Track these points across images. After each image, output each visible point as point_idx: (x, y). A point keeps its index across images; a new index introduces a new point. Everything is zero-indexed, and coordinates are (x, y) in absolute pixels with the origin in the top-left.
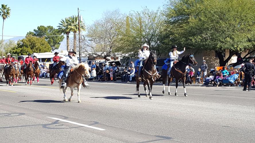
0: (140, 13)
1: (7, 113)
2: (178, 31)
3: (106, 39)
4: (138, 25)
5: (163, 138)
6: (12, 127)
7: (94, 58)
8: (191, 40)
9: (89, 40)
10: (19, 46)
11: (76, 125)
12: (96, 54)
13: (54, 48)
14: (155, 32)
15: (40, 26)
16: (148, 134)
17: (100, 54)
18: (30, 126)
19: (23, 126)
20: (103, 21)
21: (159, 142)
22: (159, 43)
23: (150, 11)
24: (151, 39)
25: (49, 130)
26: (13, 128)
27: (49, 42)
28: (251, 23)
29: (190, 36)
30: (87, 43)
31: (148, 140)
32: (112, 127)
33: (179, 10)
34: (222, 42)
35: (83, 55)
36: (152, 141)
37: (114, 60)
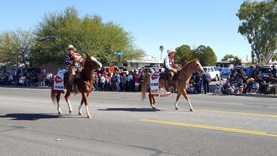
0: (14, 31)
2: (46, 47)
5: (17, 128)
8: (56, 54)
14: (28, 47)
21: (14, 131)
22: (31, 55)
23: (23, 30)
24: (24, 52)
29: (55, 51)
36: (7, 131)
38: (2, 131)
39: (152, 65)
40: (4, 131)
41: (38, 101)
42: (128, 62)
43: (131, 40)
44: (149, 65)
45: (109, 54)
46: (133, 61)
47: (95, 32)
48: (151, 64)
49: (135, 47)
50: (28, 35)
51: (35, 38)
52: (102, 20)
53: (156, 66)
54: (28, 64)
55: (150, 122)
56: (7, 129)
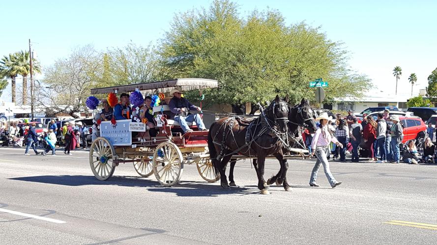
0: (122, 49)
2: (178, 76)
3: (73, 86)
4: (121, 66)
5: (152, 232)
7: (55, 114)
9: (47, 87)
11: (20, 216)
12: (57, 109)
14: (145, 77)
16: (131, 226)
17: (64, 109)
20: (68, 60)
21: (147, 237)
28: (279, 68)
30: (44, 93)
31: (130, 235)
32: (76, 217)
33: (180, 48)
34: (241, 93)
35: (38, 110)
36: (135, 237)
37: (85, 117)
39: (382, 106)
40: (129, 238)
42: (335, 102)
43: (341, 57)
44: (377, 106)
45: (299, 85)
46: (347, 99)
47: (272, 45)
48: (380, 104)
49: (349, 70)
50: (147, 55)
51: (159, 59)
52: (283, 20)
53: (391, 107)
55: (412, 226)
56: (135, 234)
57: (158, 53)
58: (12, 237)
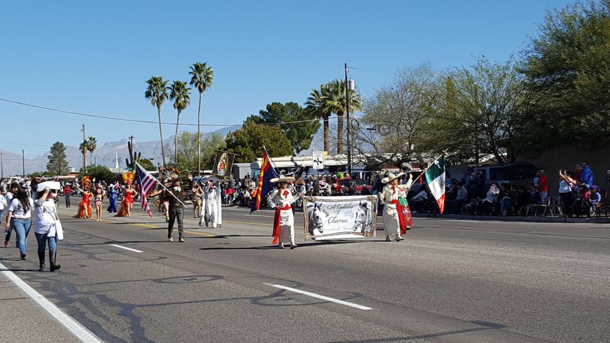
0: (468, 69)
1: (191, 275)
2: (551, 102)
3: (401, 127)
5: (485, 327)
6: (194, 302)
7: (377, 165)
9: (368, 129)
10: (231, 145)
11: (317, 298)
12: (380, 158)
13: (299, 147)
14: (502, 107)
15: (271, 104)
16: (457, 318)
17: (389, 158)
18: (227, 300)
19: (215, 300)
20: (395, 89)
22: (513, 131)
23: (492, 63)
24: (495, 122)
25: (263, 307)
26: (194, 304)
27: (289, 136)
29: (576, 115)
30: (363, 136)
31: (454, 329)
32: (387, 303)
35: (354, 161)
36: (461, 332)
37: (419, 169)
38: (449, 333)
40: (452, 333)
41: (536, 257)
50: (504, 76)
51: (522, 82)
54: (506, 154)
56: (460, 329)
57: (521, 72)
58: (303, 324)
